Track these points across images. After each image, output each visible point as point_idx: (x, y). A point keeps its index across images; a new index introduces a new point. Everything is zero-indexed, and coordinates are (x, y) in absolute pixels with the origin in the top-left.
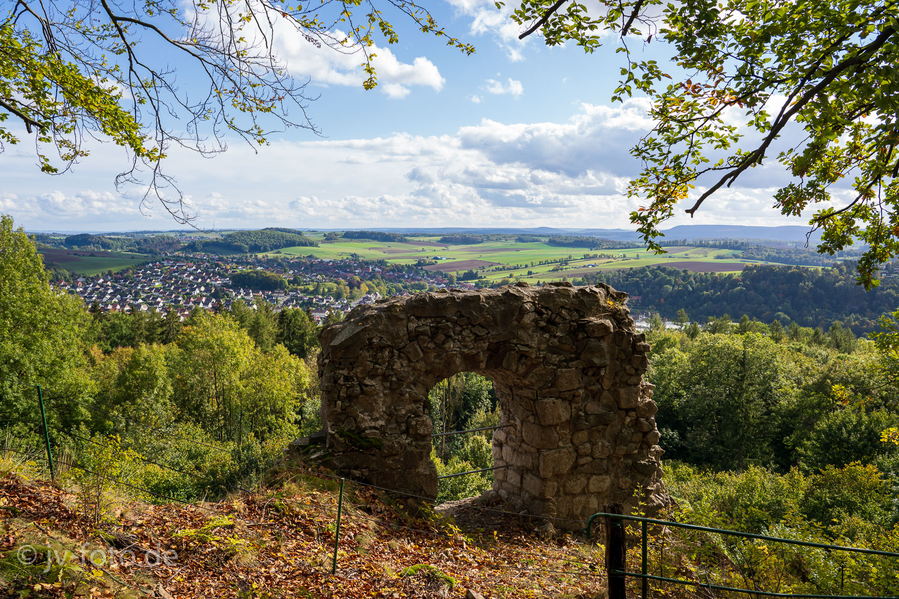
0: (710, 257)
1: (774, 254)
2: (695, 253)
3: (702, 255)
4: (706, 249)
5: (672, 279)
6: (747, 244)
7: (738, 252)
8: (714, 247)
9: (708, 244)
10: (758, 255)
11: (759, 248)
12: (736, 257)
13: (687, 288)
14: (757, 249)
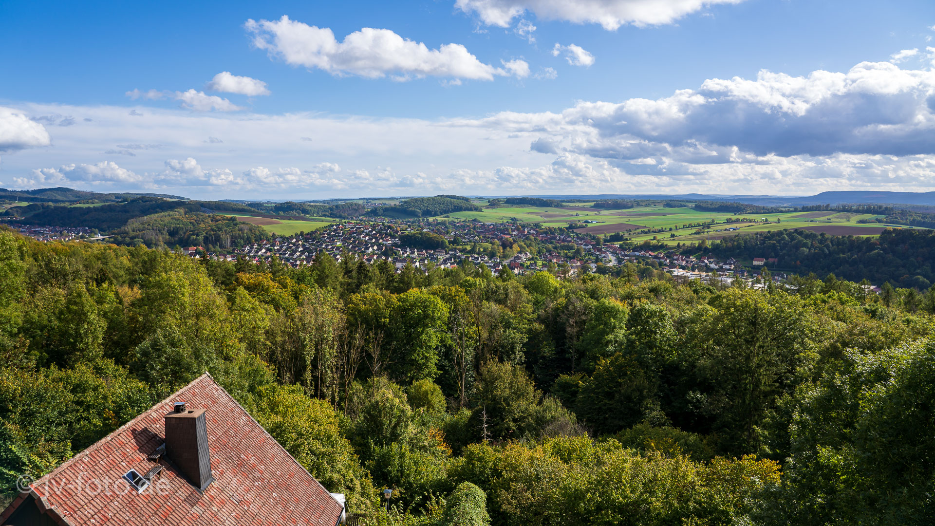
0: (853, 221)
1: (919, 219)
2: (838, 217)
3: (845, 220)
4: (849, 214)
5: (809, 242)
6: (892, 209)
7: (882, 217)
8: (858, 211)
9: (851, 209)
10: (902, 219)
11: (903, 213)
12: (880, 221)
13: (823, 251)
14: (902, 214)
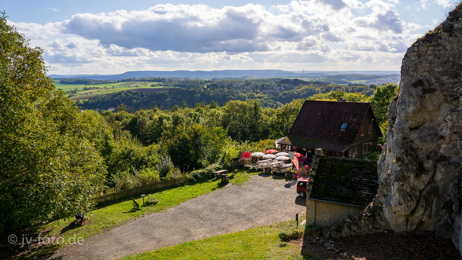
0: (148, 86)
1: (177, 83)
2: (140, 84)
3: (144, 85)
5: (136, 96)
6: (165, 79)
7: (161, 83)
8: (149, 81)
9: (146, 80)
10: (170, 84)
13: (144, 101)
14: (169, 81)
